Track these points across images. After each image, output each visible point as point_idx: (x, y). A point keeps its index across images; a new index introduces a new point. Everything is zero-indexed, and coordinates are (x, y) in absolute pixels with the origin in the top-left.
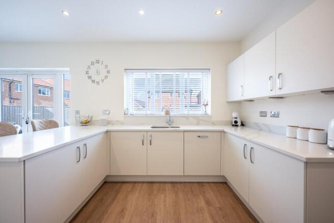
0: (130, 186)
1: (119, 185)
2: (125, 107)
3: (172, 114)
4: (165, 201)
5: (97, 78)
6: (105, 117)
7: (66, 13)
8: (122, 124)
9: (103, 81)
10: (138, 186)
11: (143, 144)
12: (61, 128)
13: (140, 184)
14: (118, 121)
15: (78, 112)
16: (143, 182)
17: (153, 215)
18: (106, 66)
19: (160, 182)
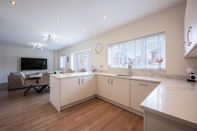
0: (103, 102)
1: (100, 100)
2: (109, 64)
3: (133, 68)
4: (111, 115)
5: (98, 51)
6: (100, 69)
7: (84, 30)
8: (107, 72)
9: (100, 52)
10: (106, 104)
11: (109, 83)
12: (86, 72)
13: (107, 104)
14: (105, 71)
15: (93, 66)
16: (109, 103)
17: (100, 117)
18: (102, 46)
19: (117, 107)
